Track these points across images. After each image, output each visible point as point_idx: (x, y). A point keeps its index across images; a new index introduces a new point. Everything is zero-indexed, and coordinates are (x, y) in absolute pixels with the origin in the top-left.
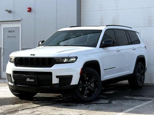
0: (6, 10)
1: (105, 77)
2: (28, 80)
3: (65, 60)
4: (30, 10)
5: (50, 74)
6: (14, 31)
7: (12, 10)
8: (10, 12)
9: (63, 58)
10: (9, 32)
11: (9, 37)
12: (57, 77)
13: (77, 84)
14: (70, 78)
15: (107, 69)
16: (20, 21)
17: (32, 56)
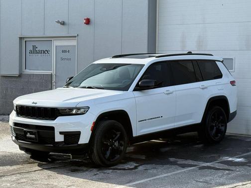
0: (58, 22)
1: (142, 131)
2: (28, 135)
3: (74, 112)
4: (88, 22)
5: (52, 129)
6: (69, 51)
7: (66, 21)
8: (63, 24)
9: (71, 109)
10: (63, 51)
11: (62, 59)
12: (61, 133)
13: (88, 142)
14: (77, 135)
15: (145, 120)
16: (75, 37)
17: (34, 105)
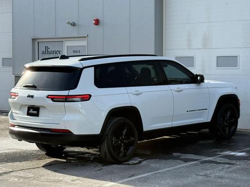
0: (69, 23)
4: (97, 22)
6: (79, 51)
7: (76, 22)
8: (74, 25)
10: (74, 51)
